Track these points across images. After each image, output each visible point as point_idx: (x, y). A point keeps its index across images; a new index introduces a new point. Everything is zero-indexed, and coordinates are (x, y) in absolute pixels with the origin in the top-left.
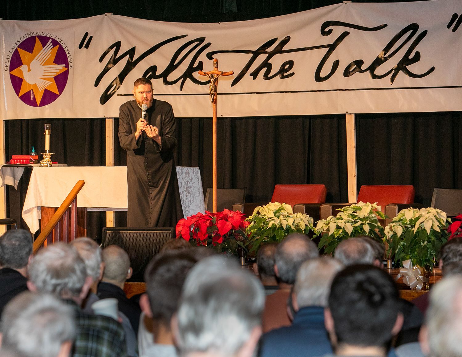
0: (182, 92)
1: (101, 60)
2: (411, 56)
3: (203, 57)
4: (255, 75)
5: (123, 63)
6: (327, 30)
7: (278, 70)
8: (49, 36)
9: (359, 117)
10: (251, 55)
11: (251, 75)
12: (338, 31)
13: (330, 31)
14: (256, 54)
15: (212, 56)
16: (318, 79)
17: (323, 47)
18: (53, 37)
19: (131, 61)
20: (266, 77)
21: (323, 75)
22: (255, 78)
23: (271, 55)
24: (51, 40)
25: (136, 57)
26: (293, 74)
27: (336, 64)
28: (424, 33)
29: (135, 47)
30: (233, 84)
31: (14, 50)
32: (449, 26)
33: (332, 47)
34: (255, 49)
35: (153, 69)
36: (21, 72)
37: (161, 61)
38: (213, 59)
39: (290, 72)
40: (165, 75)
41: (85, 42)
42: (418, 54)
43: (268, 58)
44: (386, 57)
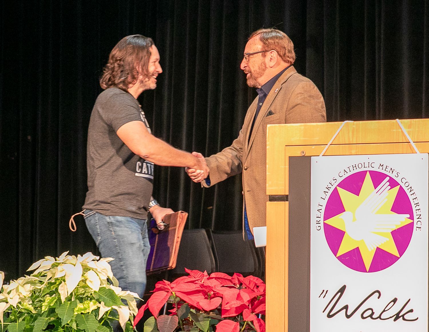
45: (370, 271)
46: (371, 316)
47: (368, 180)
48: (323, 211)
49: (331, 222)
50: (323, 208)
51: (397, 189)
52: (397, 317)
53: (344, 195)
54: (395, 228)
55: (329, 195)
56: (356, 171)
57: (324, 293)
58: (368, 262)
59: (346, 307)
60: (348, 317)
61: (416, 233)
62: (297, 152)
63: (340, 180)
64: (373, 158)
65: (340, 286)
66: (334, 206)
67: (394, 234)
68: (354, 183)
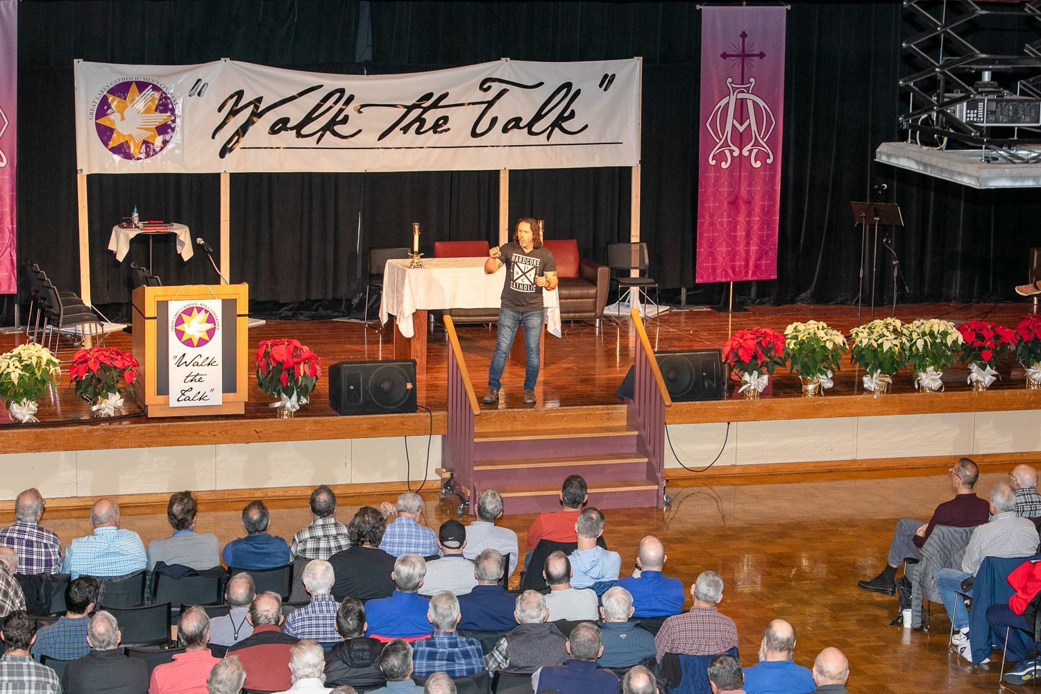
0: (319, 146)
1: (220, 110)
2: (567, 114)
3: (350, 110)
4: (405, 130)
5: (246, 114)
6: (485, 86)
7: (432, 125)
8: (150, 81)
9: (513, 173)
10: (404, 110)
11: (401, 129)
12: (496, 88)
13: (490, 87)
14: (410, 109)
15: (361, 110)
16: (474, 134)
17: (481, 103)
20: (418, 132)
21: (479, 131)
22: (405, 133)
23: (426, 110)
24: (151, 86)
26: (449, 129)
27: (494, 121)
28: (578, 93)
29: (262, 97)
30: (379, 139)
31: (102, 96)
32: (601, 86)
33: (490, 104)
34: (410, 104)
37: (296, 113)
38: (361, 112)
39: (445, 127)
40: (298, 128)
41: (198, 89)
42: (573, 112)
43: (422, 113)
44: (543, 113)
45: (197, 346)
46: (197, 365)
47: (195, 310)
48: (174, 324)
49: (178, 328)
50: (175, 322)
51: (208, 314)
52: (209, 364)
53: (185, 317)
55: (177, 317)
56: (189, 307)
57: (175, 357)
58: (195, 344)
59: (186, 362)
60: (186, 366)
61: (217, 331)
62: (160, 299)
63: (182, 311)
65: (183, 354)
66: (180, 321)
67: (207, 331)
68: (189, 312)
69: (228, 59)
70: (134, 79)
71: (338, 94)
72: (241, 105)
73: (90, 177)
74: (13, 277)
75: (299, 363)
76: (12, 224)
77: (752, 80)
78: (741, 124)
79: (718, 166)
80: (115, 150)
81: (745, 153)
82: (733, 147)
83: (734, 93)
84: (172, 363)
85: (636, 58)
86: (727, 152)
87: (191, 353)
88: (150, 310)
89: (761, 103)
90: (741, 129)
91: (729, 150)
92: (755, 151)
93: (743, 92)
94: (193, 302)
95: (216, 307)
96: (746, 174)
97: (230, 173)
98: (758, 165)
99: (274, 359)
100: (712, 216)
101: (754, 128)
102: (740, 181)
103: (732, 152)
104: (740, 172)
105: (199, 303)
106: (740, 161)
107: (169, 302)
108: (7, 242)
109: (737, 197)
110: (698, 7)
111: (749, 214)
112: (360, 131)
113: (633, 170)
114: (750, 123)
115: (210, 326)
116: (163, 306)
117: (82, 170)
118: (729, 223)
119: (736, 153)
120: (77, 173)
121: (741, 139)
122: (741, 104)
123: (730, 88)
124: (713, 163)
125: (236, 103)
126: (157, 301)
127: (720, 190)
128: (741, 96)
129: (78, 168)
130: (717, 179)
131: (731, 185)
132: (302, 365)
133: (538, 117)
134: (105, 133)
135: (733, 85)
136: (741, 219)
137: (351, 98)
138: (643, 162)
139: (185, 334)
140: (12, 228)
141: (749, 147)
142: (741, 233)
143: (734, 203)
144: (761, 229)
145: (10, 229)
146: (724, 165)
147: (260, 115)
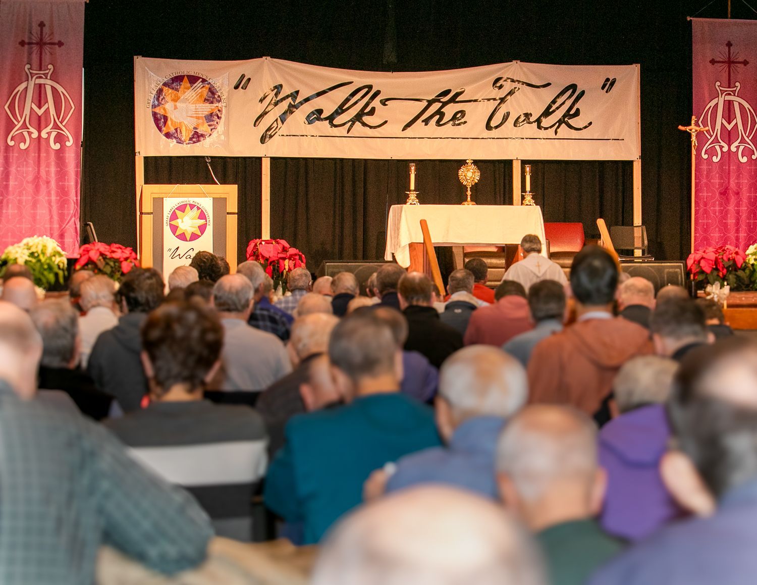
0: (349, 135)
1: (261, 101)
2: (572, 112)
3: (376, 103)
4: (426, 122)
5: (284, 105)
6: (498, 85)
7: (451, 118)
8: (200, 75)
9: (524, 162)
10: (425, 104)
11: (423, 121)
12: (508, 86)
13: (501, 87)
14: (430, 103)
15: (386, 103)
16: (488, 127)
17: (495, 99)
18: (204, 77)
19: (293, 104)
20: (438, 123)
21: (493, 124)
22: (426, 124)
23: (445, 104)
24: (201, 80)
25: (299, 100)
26: (465, 122)
27: (506, 117)
28: (583, 93)
29: (299, 91)
30: (403, 130)
31: (158, 88)
32: (603, 88)
33: (503, 100)
34: (430, 98)
35: (320, 112)
36: (164, 109)
37: (328, 104)
38: (387, 105)
39: (463, 120)
40: (331, 119)
41: (242, 83)
42: (578, 110)
43: (442, 107)
44: (550, 111)
46: (190, 258)
47: (188, 207)
48: (169, 219)
49: (173, 223)
50: (169, 218)
51: (200, 210)
53: (178, 212)
54: (199, 225)
55: (171, 213)
56: (183, 204)
57: (170, 250)
58: (188, 238)
59: (179, 255)
60: (180, 258)
61: (208, 227)
62: (156, 196)
63: (176, 207)
64: (190, 199)
65: (177, 247)
66: (174, 217)
67: (199, 227)
68: (182, 208)
69: (269, 58)
70: (185, 73)
71: (367, 89)
72: (280, 97)
73: (146, 159)
74: (76, 243)
75: (284, 259)
76: (77, 196)
77: (738, 84)
78: (729, 123)
79: (709, 160)
80: (168, 135)
81: (733, 149)
82: (723, 144)
83: (722, 95)
84: (167, 255)
85: (634, 65)
86: (718, 148)
87: (185, 246)
88: (148, 206)
89: (746, 105)
90: (729, 127)
91: (719, 145)
92: (741, 148)
93: (730, 94)
94: (186, 199)
95: (207, 204)
96: (734, 168)
97: (271, 158)
98: (744, 160)
99: (263, 257)
100: (706, 204)
101: (740, 127)
102: (729, 174)
103: (721, 147)
104: (729, 167)
105: (191, 200)
106: (729, 156)
107: (164, 199)
108: (72, 212)
109: (727, 188)
110: (689, 19)
111: (738, 205)
112: (386, 122)
113: (635, 164)
114: (737, 123)
115: (202, 222)
116: (158, 203)
117: (139, 152)
118: (721, 212)
119: (725, 149)
120: (135, 155)
121: (729, 136)
122: (729, 105)
123: (719, 92)
124: (705, 157)
125: (276, 95)
126: (153, 198)
127: (712, 181)
128: (728, 98)
129: (137, 150)
130: (709, 171)
131: (721, 178)
132: (287, 261)
133: (547, 113)
134: (160, 121)
135: (721, 88)
136: (731, 208)
137: (377, 93)
138: (643, 157)
139: (179, 228)
140: (77, 200)
141: (736, 144)
142: (731, 221)
143: (724, 193)
144: (749, 218)
145: (75, 201)
146: (715, 159)
147: (296, 107)
